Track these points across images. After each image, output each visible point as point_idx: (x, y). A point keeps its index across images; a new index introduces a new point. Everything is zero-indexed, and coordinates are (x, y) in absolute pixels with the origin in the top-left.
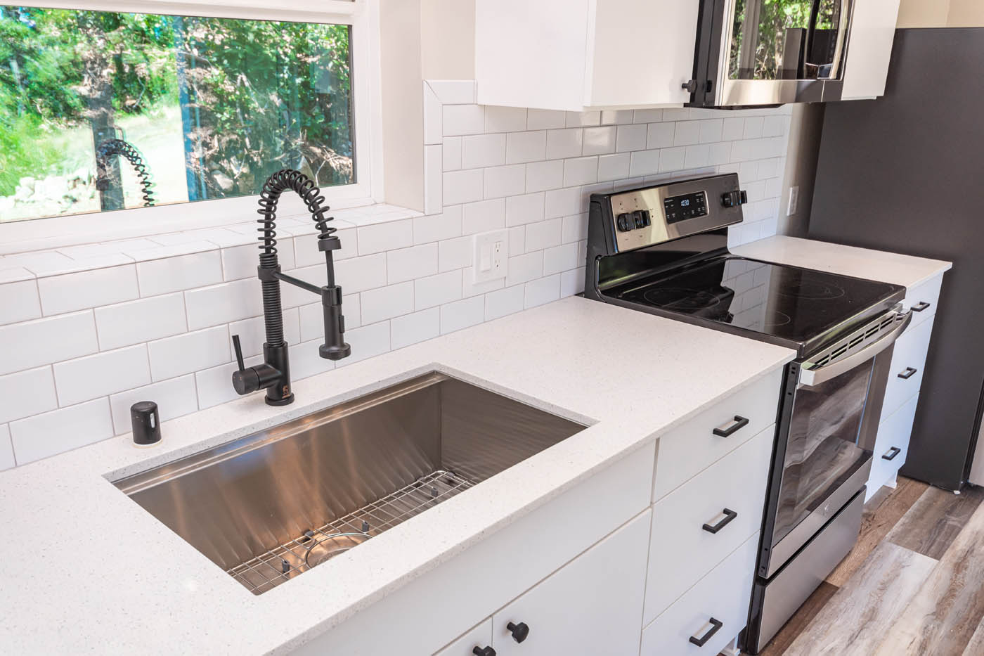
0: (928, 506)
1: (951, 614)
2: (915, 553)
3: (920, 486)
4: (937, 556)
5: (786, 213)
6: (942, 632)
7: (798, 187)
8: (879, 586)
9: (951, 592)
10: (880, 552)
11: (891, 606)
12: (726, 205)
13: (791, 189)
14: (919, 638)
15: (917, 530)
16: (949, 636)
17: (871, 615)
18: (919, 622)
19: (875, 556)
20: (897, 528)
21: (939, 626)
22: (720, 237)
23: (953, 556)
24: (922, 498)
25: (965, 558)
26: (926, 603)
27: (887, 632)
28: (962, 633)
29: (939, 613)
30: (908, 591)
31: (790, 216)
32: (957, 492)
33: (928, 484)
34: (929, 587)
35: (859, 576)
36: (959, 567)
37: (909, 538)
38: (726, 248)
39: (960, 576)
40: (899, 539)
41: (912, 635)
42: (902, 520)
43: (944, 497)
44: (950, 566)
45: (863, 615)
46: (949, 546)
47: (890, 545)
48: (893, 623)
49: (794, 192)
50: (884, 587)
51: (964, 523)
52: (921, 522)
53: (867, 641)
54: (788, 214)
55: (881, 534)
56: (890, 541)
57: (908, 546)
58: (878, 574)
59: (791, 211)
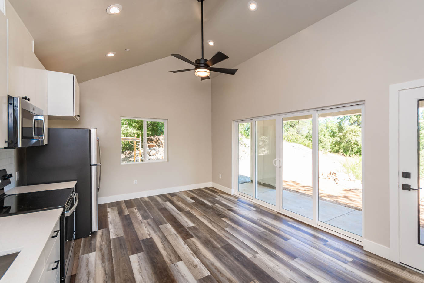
0: (85, 242)
1: (106, 260)
2: (89, 254)
3: (80, 239)
4: (95, 251)
5: (16, 179)
6: (107, 265)
7: (18, 172)
8: (86, 266)
9: (103, 256)
10: (81, 259)
11: (92, 268)
12: (4, 179)
13: (17, 173)
14: (103, 269)
15: (86, 249)
16: (109, 264)
17: (89, 273)
18: (100, 267)
19: (80, 261)
20: (81, 251)
21: (105, 264)
22: (3, 190)
23: (98, 248)
24: (82, 241)
25: (101, 248)
26: (99, 262)
27: (95, 274)
28: (111, 261)
29: (103, 261)
30: (93, 263)
31: (18, 181)
32: (90, 236)
33: (82, 238)
34: (97, 258)
35: (79, 268)
36: (101, 250)
37: (86, 252)
38: (4, 193)
39: (102, 251)
40: (83, 253)
41: (101, 270)
42: (81, 249)
43: (88, 239)
44: (99, 251)
45: (87, 275)
46: (96, 247)
47: (82, 256)
48: (95, 271)
49: (18, 173)
50: (87, 265)
51: (96, 240)
52: (86, 247)
53: (92, 279)
54: (17, 180)
55: (78, 255)
56: (81, 255)
57: (86, 253)
58: (84, 264)
59: (18, 179)
